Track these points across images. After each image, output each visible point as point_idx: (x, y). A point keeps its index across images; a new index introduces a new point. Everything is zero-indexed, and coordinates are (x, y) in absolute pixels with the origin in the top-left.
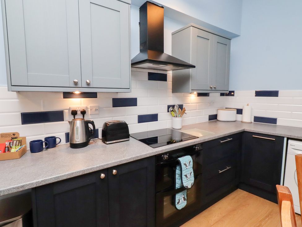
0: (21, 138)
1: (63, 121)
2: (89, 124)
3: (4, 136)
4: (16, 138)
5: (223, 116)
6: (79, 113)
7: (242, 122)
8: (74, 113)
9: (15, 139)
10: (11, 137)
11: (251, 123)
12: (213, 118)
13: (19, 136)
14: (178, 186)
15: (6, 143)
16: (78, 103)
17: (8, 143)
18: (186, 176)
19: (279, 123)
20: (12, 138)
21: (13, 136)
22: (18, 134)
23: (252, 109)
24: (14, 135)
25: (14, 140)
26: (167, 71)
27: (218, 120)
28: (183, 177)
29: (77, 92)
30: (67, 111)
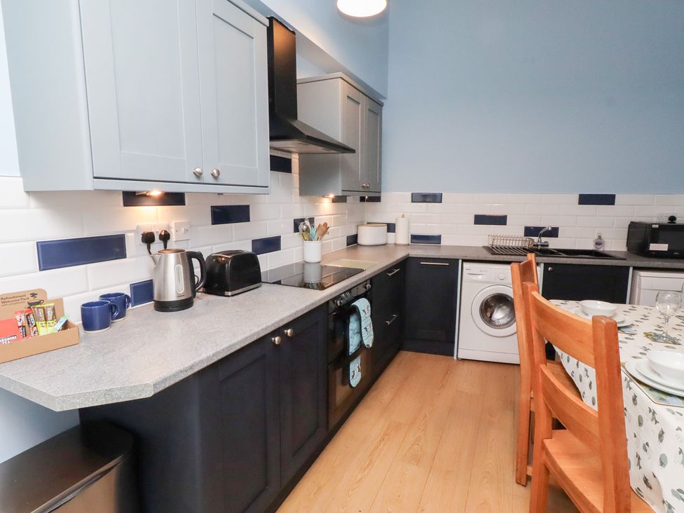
0: (51, 301)
1: (125, 257)
2: (193, 259)
3: (9, 302)
4: (38, 303)
5: (368, 236)
6: (157, 237)
7: (395, 244)
8: (148, 239)
9: (39, 306)
10: (27, 301)
11: (409, 245)
12: (353, 241)
13: (46, 297)
14: (352, 349)
15: (18, 318)
16: (151, 217)
17: (23, 318)
18: (366, 328)
19: (443, 242)
20: (29, 303)
21: (32, 300)
22: (44, 292)
23: (409, 223)
24: (33, 295)
25: (38, 308)
26: (290, 152)
27: (359, 245)
28: (363, 330)
29: (156, 192)
30: (132, 234)
